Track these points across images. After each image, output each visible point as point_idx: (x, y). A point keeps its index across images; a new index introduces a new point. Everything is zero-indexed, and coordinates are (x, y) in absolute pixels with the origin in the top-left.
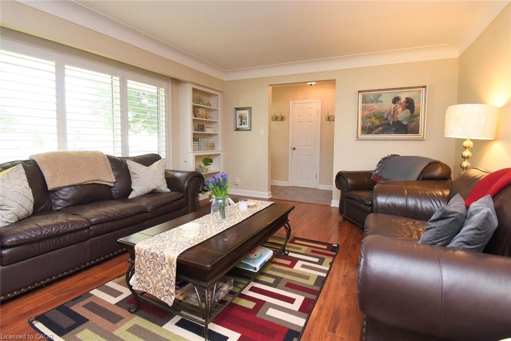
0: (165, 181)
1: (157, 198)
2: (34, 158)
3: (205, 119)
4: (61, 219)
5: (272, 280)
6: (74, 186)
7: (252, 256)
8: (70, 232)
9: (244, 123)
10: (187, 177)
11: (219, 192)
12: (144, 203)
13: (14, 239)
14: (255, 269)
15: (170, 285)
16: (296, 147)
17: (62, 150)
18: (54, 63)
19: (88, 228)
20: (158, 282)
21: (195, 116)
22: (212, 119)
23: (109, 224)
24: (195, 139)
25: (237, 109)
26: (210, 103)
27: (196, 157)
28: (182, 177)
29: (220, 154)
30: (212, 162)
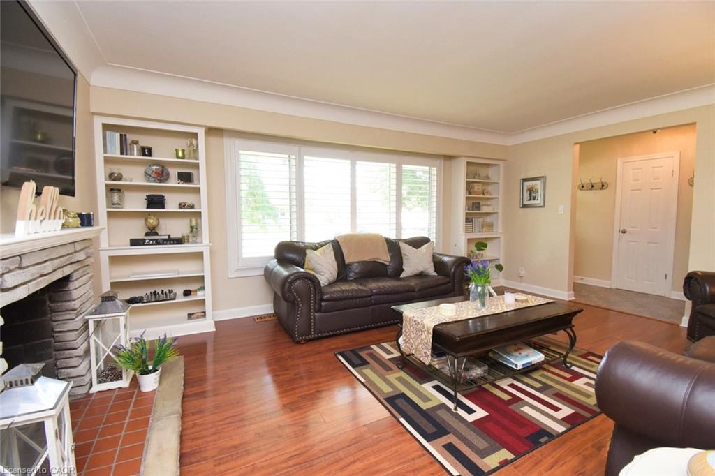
0: (432, 264)
1: (425, 280)
2: (337, 239)
3: (482, 196)
4: (354, 287)
5: (538, 385)
6: (362, 262)
7: (517, 354)
8: (360, 297)
9: (534, 199)
10: (454, 262)
11: (479, 279)
12: (413, 283)
13: (328, 296)
14: (516, 366)
15: (427, 348)
16: (628, 229)
17: (353, 233)
18: (349, 161)
19: (370, 296)
20: (418, 345)
21: (470, 193)
22: (490, 195)
23: (385, 296)
24: (468, 219)
25: (525, 180)
26: (490, 175)
27: (469, 240)
28: (448, 261)
29: (499, 237)
30: (486, 247)
